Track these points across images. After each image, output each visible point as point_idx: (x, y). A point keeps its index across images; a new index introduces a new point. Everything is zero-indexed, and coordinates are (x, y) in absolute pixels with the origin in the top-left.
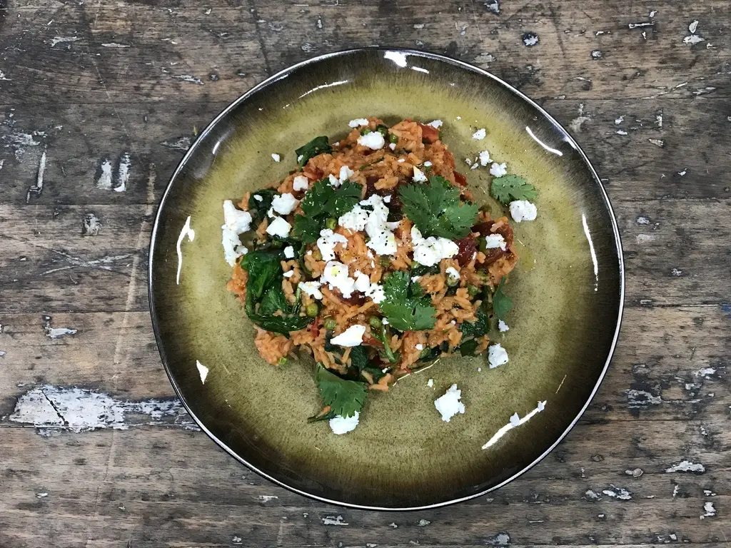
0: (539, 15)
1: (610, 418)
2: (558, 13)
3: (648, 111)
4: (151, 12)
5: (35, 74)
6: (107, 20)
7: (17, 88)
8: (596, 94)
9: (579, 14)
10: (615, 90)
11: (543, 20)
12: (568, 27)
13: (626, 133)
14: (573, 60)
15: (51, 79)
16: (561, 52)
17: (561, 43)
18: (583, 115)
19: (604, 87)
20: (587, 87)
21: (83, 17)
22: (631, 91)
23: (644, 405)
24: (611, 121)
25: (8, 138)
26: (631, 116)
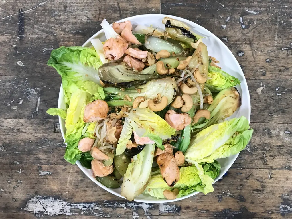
0: (244, 43)
1: (272, 217)
2: (252, 42)
3: (289, 85)
4: (83, 39)
5: (36, 64)
6: (65, 42)
7: (29, 69)
8: (268, 77)
9: (261, 43)
10: (276, 76)
11: (246, 45)
12: (256, 48)
13: (280, 95)
14: (258, 63)
15: (43, 66)
16: (253, 59)
17: (253, 55)
18: (262, 86)
19: (271, 75)
20: (264, 74)
21: (56, 40)
22: (283, 76)
23: (287, 211)
24: (274, 89)
25: (25, 91)
26: (283, 87)
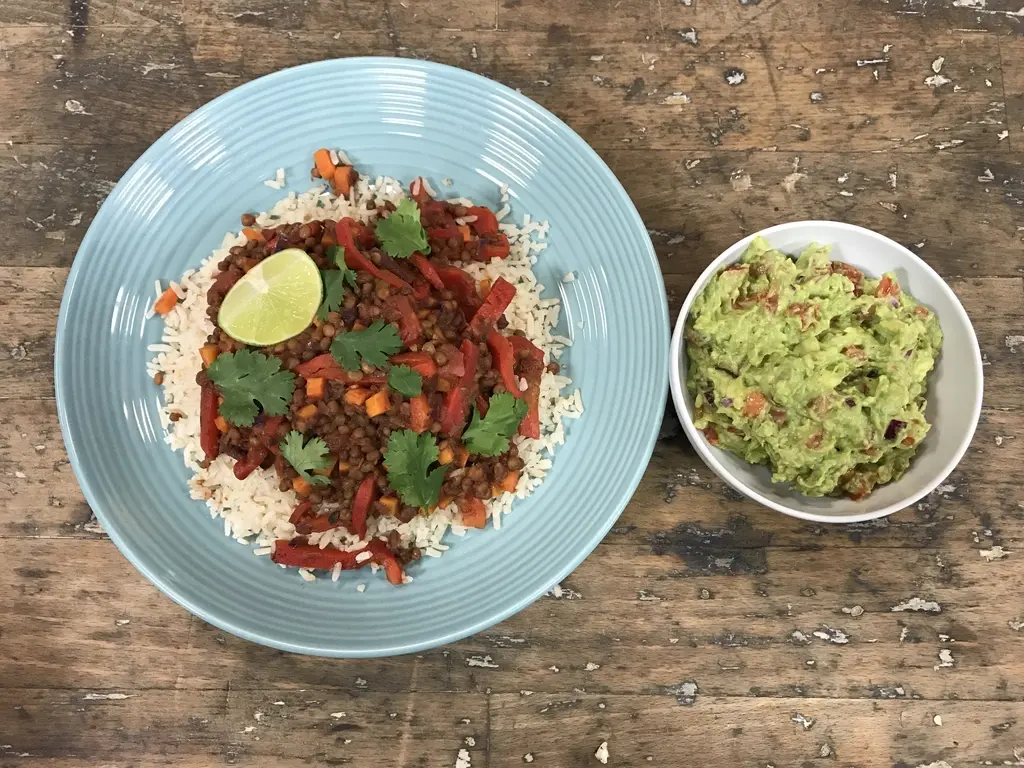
0: (746, 48)
1: (824, 543)
2: (770, 45)
3: (878, 169)
4: (267, 36)
5: (123, 108)
6: (212, 44)
7: (100, 125)
8: (814, 145)
9: (796, 46)
10: (840, 141)
11: (751, 53)
12: (782, 62)
13: (851, 194)
14: (787, 103)
15: (143, 115)
16: (773, 94)
17: (772, 81)
18: (799, 171)
19: (826, 137)
20: (805, 137)
21: (183, 39)
22: (859, 142)
23: (868, 528)
24: (832, 178)
25: (89, 187)
26: (858, 173)
